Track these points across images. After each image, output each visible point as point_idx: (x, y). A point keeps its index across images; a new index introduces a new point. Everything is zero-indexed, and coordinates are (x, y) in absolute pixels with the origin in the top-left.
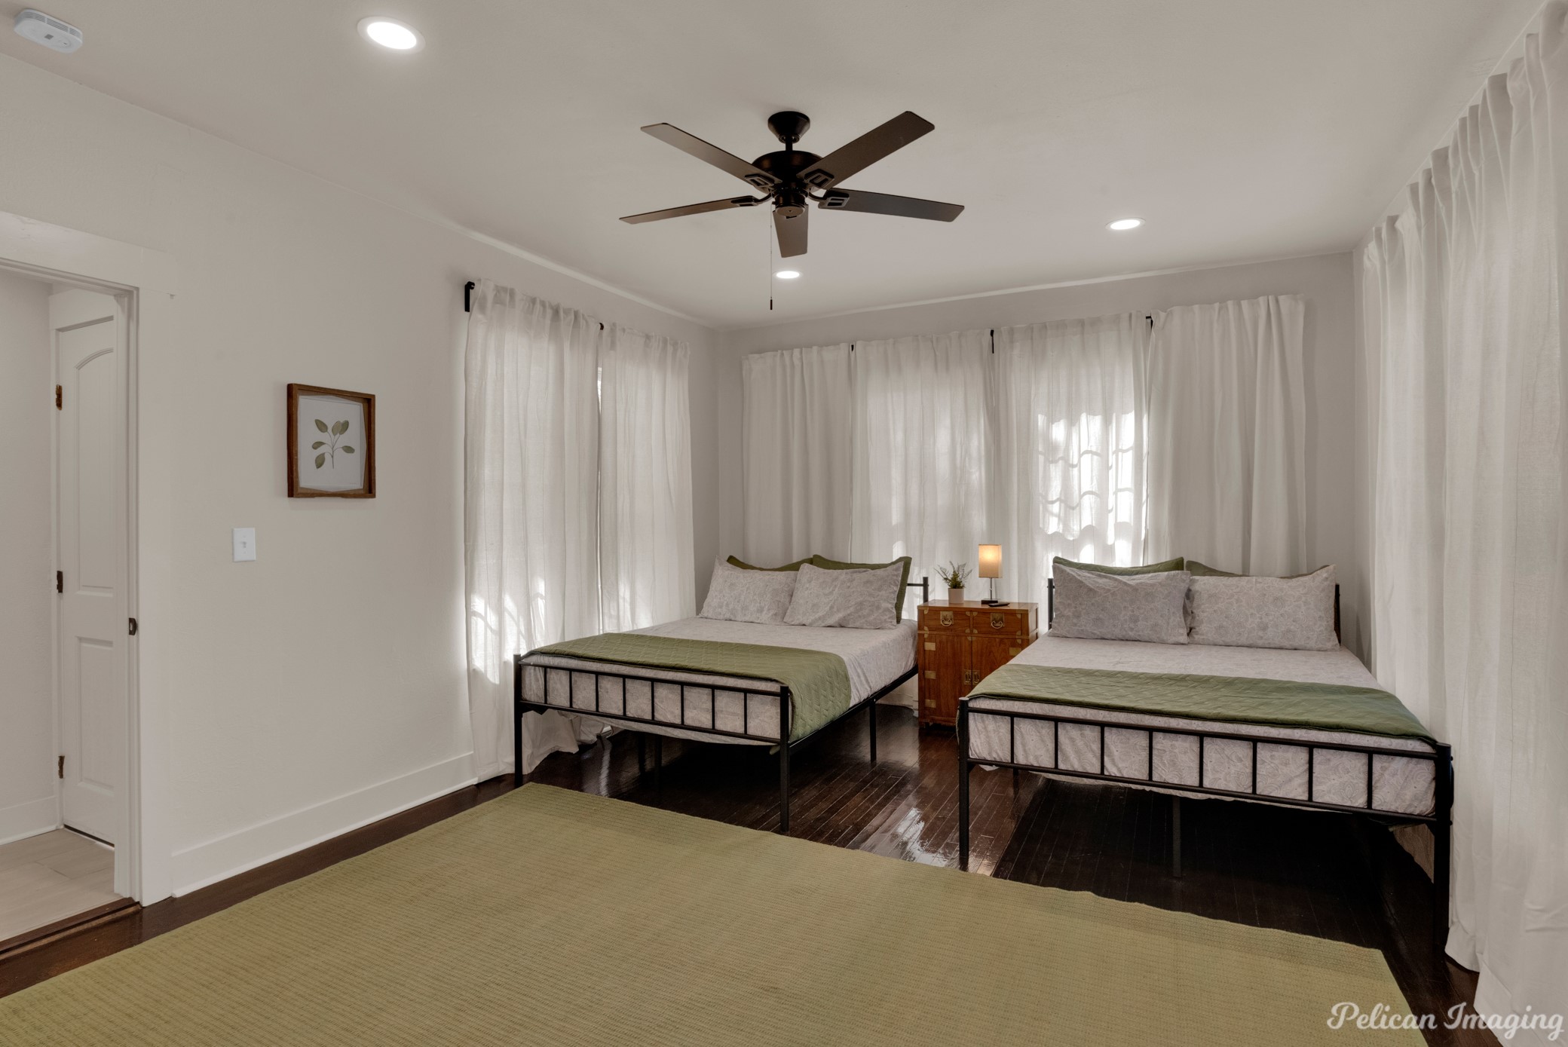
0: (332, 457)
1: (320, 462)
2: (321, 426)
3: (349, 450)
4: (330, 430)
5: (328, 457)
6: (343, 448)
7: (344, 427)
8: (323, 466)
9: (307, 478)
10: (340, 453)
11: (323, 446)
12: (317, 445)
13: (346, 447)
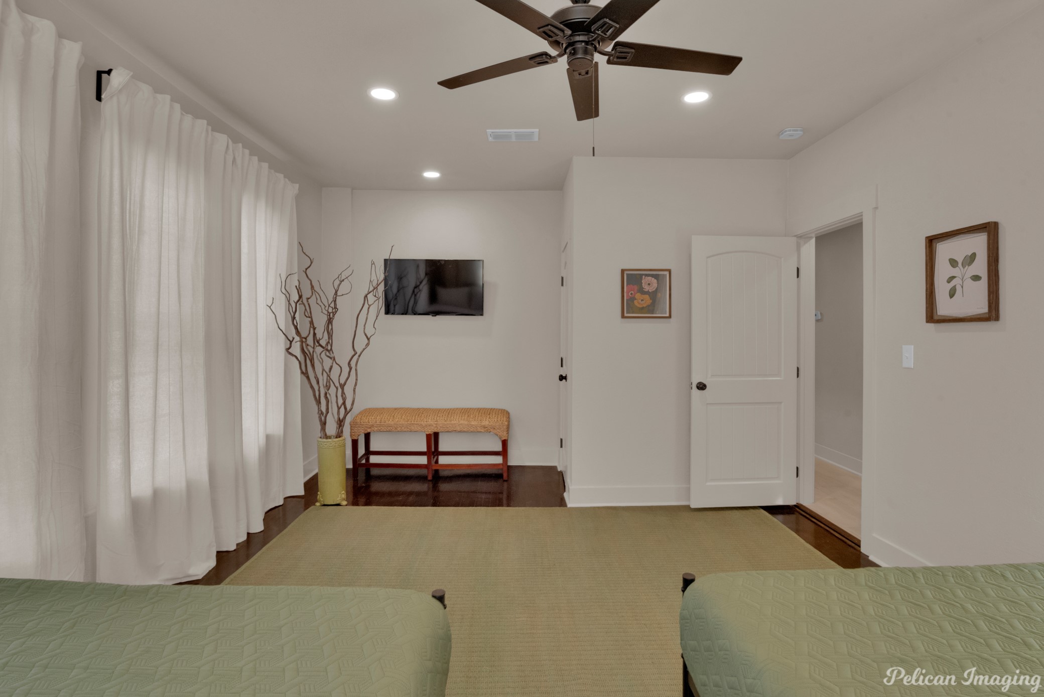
0: (962, 287)
1: (952, 293)
2: (953, 263)
3: (976, 278)
4: (960, 265)
5: (959, 288)
6: (971, 278)
7: (972, 258)
8: (956, 295)
9: (944, 307)
10: (969, 283)
11: (956, 278)
12: (952, 278)
13: (973, 276)
